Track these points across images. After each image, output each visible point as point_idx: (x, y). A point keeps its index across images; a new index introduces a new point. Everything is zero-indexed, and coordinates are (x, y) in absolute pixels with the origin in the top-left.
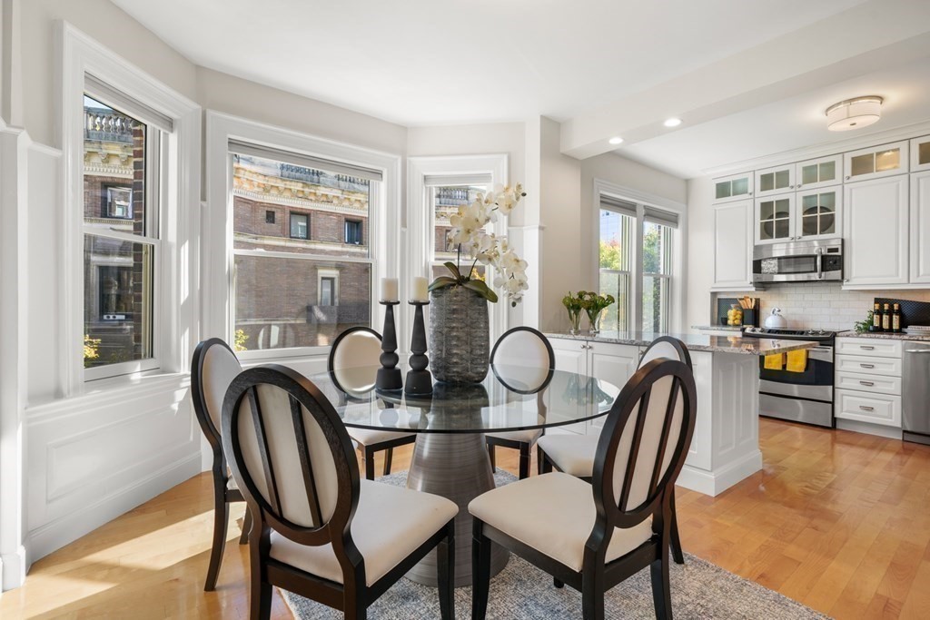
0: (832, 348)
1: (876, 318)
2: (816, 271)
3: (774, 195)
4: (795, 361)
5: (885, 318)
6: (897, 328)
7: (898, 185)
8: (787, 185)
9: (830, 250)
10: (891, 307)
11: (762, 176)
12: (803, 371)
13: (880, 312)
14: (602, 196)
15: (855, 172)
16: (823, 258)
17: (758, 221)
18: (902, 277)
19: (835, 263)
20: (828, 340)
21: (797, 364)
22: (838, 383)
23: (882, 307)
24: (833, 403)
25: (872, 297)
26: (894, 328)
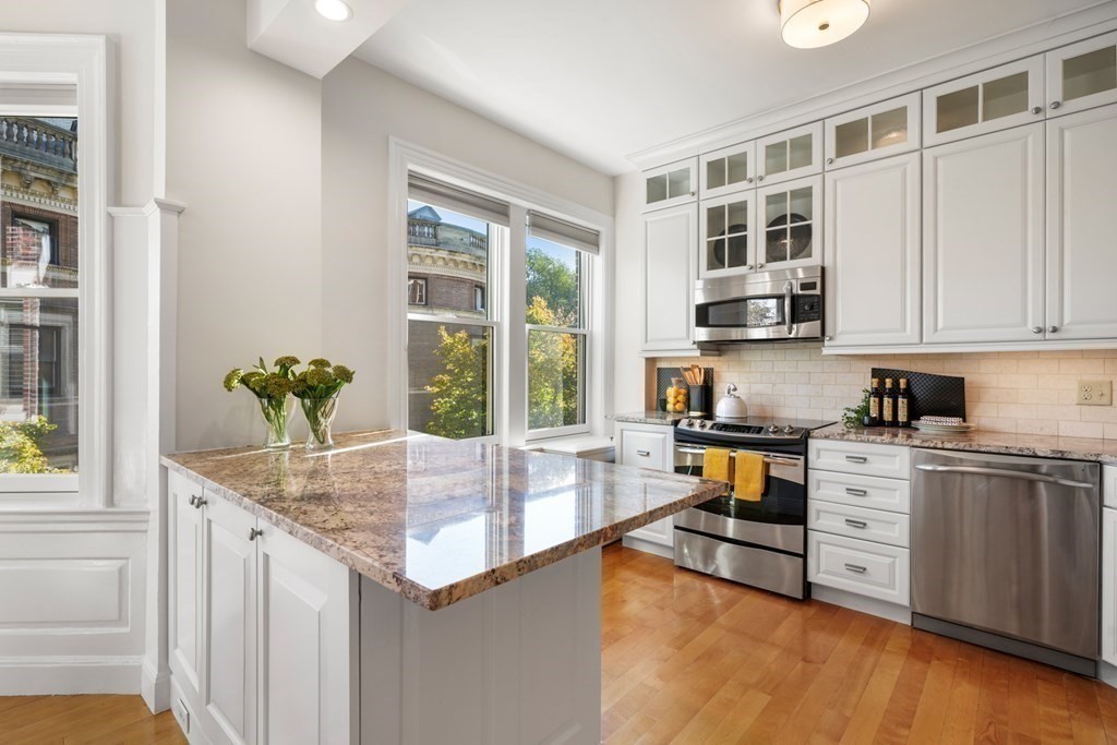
0: (802, 458)
1: (873, 401)
2: (782, 323)
3: (727, 195)
4: (747, 481)
5: (887, 401)
6: (905, 420)
7: (905, 170)
8: (744, 178)
9: (804, 286)
10: (896, 383)
11: (709, 164)
12: (759, 499)
13: (878, 393)
14: (412, 175)
15: (841, 152)
16: (794, 298)
17: (704, 240)
18: (911, 332)
19: (812, 307)
20: (796, 444)
21: (749, 488)
22: (812, 522)
23: (882, 383)
24: (804, 557)
25: (868, 367)
26: (900, 419)
